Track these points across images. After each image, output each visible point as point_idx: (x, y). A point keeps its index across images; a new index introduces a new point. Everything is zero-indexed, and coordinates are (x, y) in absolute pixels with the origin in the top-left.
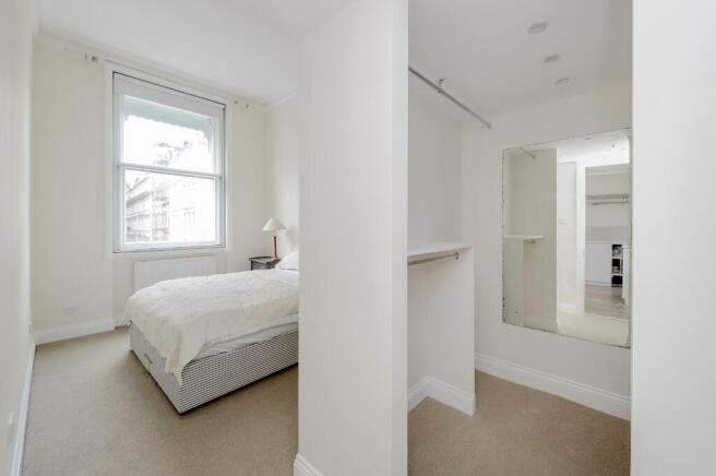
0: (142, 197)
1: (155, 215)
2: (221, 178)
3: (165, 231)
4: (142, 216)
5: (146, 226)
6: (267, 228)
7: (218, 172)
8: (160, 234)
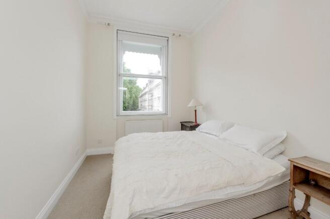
0: (145, 94)
1: (149, 100)
2: (165, 78)
3: (152, 106)
4: (145, 100)
5: (146, 104)
6: (190, 105)
7: (164, 75)
8: (150, 107)
